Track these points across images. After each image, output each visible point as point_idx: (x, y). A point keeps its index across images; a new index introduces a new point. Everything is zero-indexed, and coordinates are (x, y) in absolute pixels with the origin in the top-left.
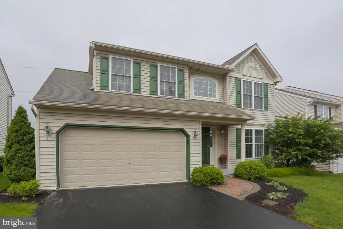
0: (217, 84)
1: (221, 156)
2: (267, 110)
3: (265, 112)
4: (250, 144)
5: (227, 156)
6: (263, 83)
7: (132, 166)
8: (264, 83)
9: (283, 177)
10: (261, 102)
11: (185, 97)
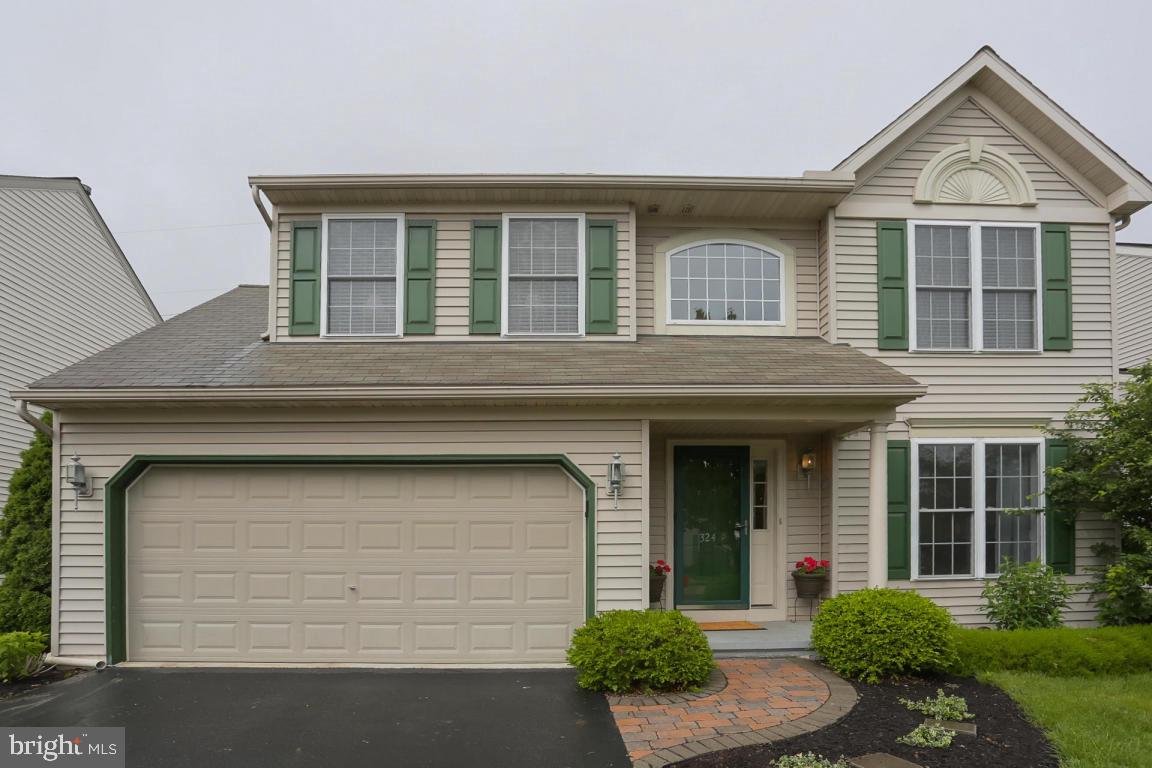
0: (783, 261)
1: (799, 565)
2: (1068, 351)
3: (1056, 359)
4: (961, 510)
5: (826, 564)
6: (1038, 226)
7: (364, 599)
8: (1042, 223)
9: (1077, 674)
10: (1031, 314)
11: (621, 331)
